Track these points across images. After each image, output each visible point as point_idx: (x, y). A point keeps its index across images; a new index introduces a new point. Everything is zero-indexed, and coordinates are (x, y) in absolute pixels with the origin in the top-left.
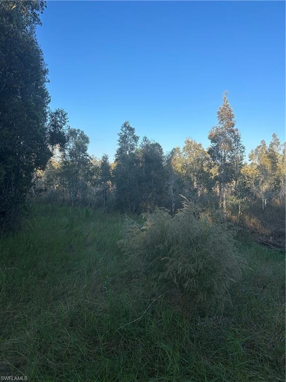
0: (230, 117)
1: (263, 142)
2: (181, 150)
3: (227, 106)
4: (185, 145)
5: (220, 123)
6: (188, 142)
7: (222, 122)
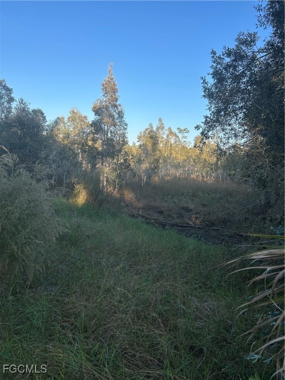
0: (114, 91)
1: (151, 125)
2: (66, 120)
3: (112, 79)
4: (69, 115)
5: (104, 95)
6: (73, 112)
7: (106, 95)
